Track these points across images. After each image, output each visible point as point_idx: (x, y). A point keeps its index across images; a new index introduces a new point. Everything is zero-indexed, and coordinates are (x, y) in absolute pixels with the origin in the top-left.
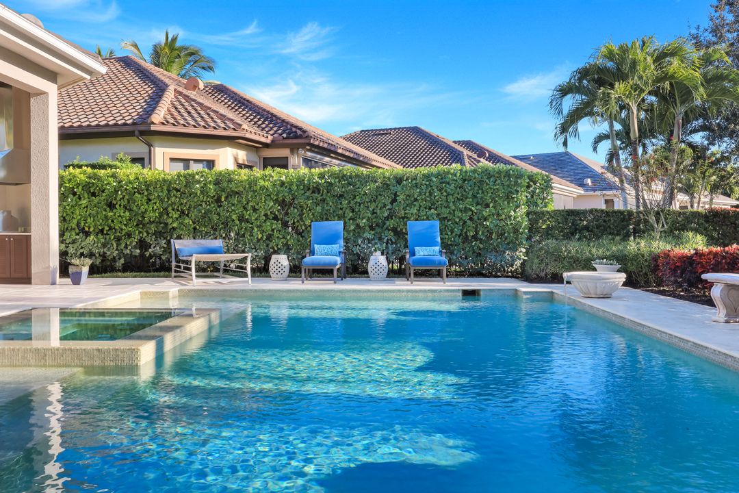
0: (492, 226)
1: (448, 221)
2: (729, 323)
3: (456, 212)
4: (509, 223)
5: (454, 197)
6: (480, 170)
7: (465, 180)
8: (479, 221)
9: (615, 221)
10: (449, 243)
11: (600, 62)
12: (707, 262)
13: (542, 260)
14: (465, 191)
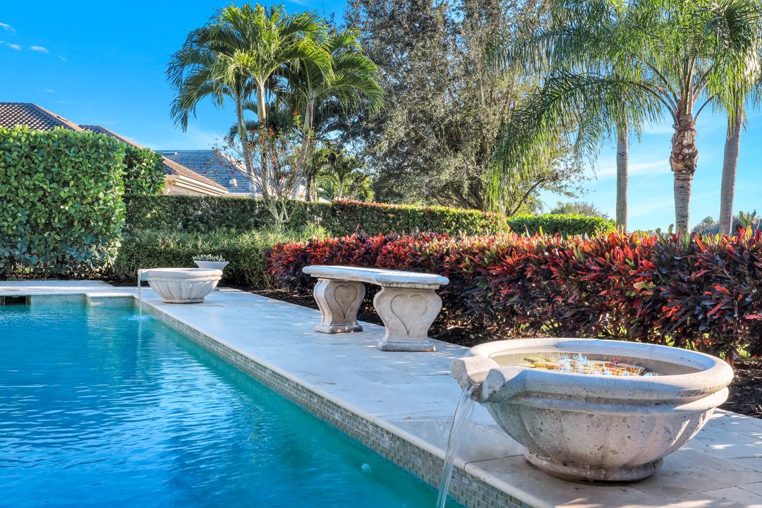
0: (72, 211)
1: (9, 201)
2: (335, 333)
3: (21, 192)
4: (96, 208)
5: (17, 169)
6: (56, 136)
7: (33, 148)
8: (54, 205)
9: (234, 211)
10: (10, 232)
11: (222, 24)
12: (322, 256)
13: (132, 255)
14: (33, 162)
